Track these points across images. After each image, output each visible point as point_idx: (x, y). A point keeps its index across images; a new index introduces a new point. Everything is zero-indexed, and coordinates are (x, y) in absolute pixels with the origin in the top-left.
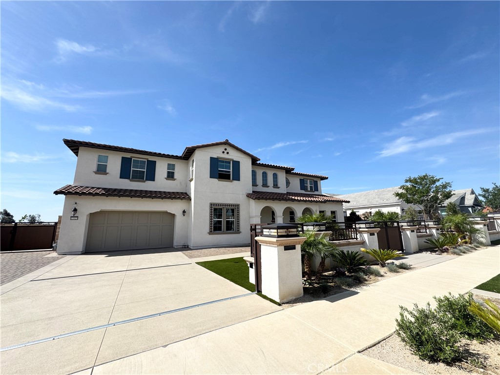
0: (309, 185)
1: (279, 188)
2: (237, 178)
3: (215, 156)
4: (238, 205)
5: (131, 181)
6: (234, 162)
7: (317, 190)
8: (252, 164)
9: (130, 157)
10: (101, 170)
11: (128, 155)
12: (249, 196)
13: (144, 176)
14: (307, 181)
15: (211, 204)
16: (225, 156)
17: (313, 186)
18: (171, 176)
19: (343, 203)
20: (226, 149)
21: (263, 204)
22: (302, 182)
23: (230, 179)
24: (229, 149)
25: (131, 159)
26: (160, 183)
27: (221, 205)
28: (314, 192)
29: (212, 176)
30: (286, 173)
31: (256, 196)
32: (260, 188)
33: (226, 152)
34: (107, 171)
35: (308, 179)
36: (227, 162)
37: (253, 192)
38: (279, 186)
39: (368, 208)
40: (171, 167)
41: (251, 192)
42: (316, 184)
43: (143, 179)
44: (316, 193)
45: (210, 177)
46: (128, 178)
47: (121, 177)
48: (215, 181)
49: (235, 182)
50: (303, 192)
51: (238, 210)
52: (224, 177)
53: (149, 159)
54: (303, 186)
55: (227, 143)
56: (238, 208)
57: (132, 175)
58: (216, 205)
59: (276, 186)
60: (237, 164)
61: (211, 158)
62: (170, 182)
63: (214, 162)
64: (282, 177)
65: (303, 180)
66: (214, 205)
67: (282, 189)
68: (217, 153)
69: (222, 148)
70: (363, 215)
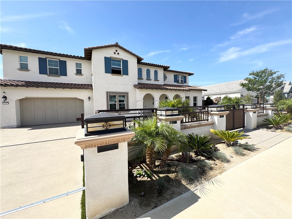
0: (180, 79)
1: (158, 81)
2: (126, 73)
3: (109, 57)
4: (127, 93)
5: (48, 76)
6: (123, 60)
7: (185, 82)
8: (138, 63)
9: (45, 58)
10: (24, 67)
11: (43, 56)
12: (135, 86)
13: (58, 72)
14: (179, 76)
15: (107, 93)
16: (116, 56)
17: (183, 79)
18: (79, 72)
19: (202, 91)
20: (116, 51)
21: (145, 92)
22: (176, 77)
23: (121, 74)
24: (119, 51)
25: (46, 59)
26: (71, 77)
27: (114, 93)
28: (183, 84)
29: (106, 72)
30: (164, 70)
31: (140, 86)
32: (145, 81)
33: (117, 53)
34: (29, 69)
35: (180, 75)
36: (119, 61)
37: (138, 83)
38: (158, 79)
39: (219, 94)
40: (78, 65)
41: (137, 84)
42: (185, 78)
43: (58, 75)
44: (185, 84)
45: (106, 73)
46: (46, 74)
47: (40, 73)
48: (110, 75)
49: (125, 76)
50: (176, 84)
51: (127, 97)
52: (116, 72)
53: (61, 60)
54: (176, 80)
55: (116, 45)
56: (127, 95)
57: (49, 72)
58: (111, 93)
59: (156, 79)
60: (125, 63)
61: (105, 58)
62: (79, 77)
63: (108, 61)
64: (161, 72)
65: (177, 75)
66: (109, 93)
67: (161, 82)
68: (110, 53)
69: (113, 50)
70: (215, 99)
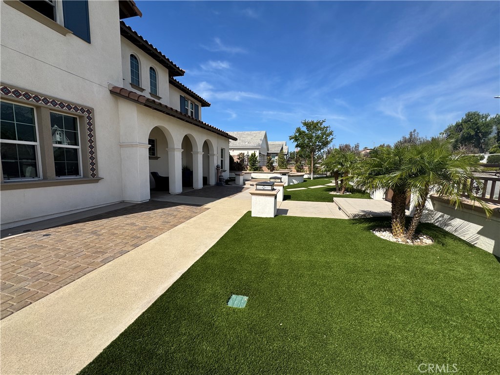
0: (189, 109)
1: (159, 97)
7: (197, 116)
12: (116, 92)
14: (188, 102)
17: (194, 111)
19: (230, 140)
21: (152, 120)
22: (183, 102)
27: (27, 96)
42: (197, 109)
49: (75, 40)
54: (184, 109)
56: (89, 118)
58: (6, 91)
59: (154, 92)
64: (164, 81)
65: (184, 99)
70: (238, 155)
